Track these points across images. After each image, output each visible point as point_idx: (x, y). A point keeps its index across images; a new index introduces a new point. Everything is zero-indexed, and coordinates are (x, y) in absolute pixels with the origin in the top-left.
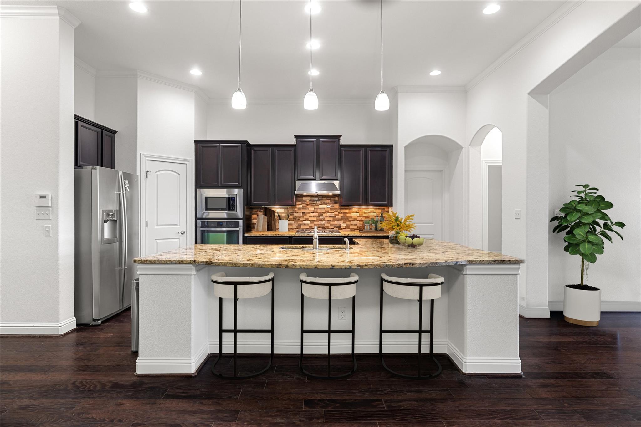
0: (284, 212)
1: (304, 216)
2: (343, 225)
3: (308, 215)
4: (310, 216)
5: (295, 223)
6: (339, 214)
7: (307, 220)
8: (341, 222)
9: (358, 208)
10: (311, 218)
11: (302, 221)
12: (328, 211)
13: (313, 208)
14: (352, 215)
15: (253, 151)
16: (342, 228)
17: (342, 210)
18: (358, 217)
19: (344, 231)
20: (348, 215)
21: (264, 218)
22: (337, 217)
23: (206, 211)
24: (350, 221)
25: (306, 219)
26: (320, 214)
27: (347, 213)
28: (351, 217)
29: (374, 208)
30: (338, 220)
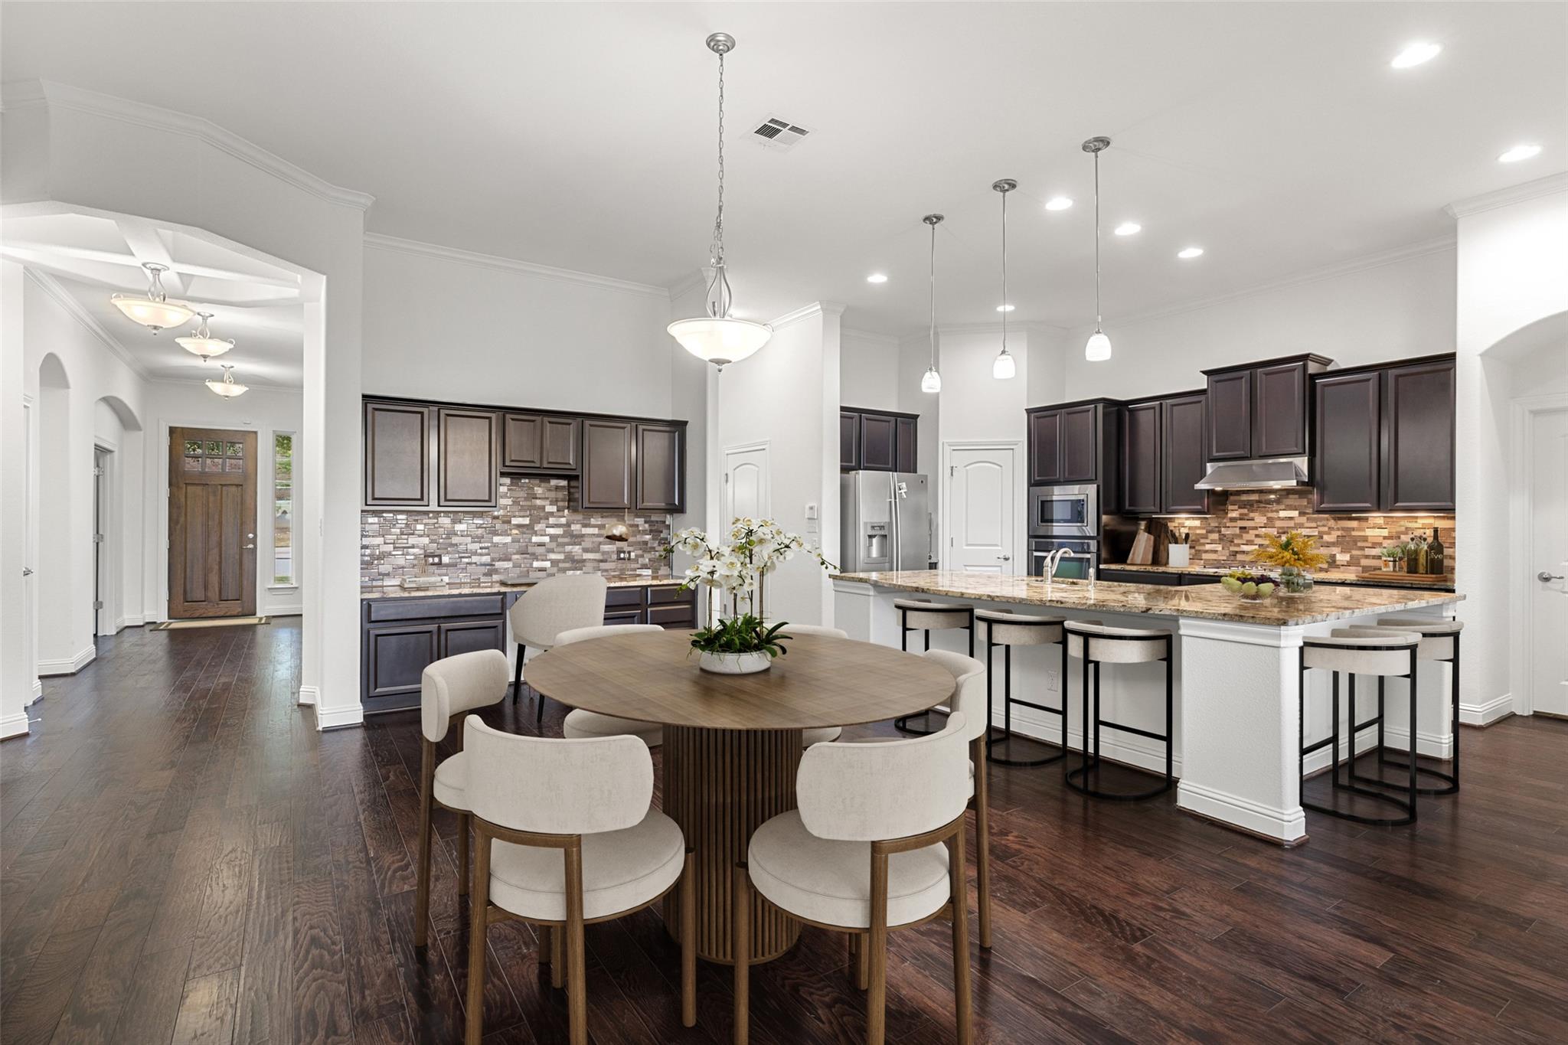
0: (1199, 525)
1: (1244, 535)
2: (1342, 558)
3: (1253, 532)
4: (1257, 536)
5: (1223, 549)
6: (1332, 532)
7: (1249, 543)
8: (1335, 550)
9: (1384, 517)
10: (1260, 539)
11: (1238, 545)
12: (1303, 524)
13: (1265, 518)
14: (1367, 534)
15: (1127, 413)
16: (1338, 563)
17: (1339, 522)
18: (1385, 538)
19: (1343, 572)
20: (1354, 533)
21: (1148, 539)
22: (1326, 537)
23: (1044, 524)
24: (1362, 548)
25: (1247, 541)
26: (1280, 531)
27: (1353, 529)
28: (1365, 539)
29: (1435, 517)
30: (1328, 545)
